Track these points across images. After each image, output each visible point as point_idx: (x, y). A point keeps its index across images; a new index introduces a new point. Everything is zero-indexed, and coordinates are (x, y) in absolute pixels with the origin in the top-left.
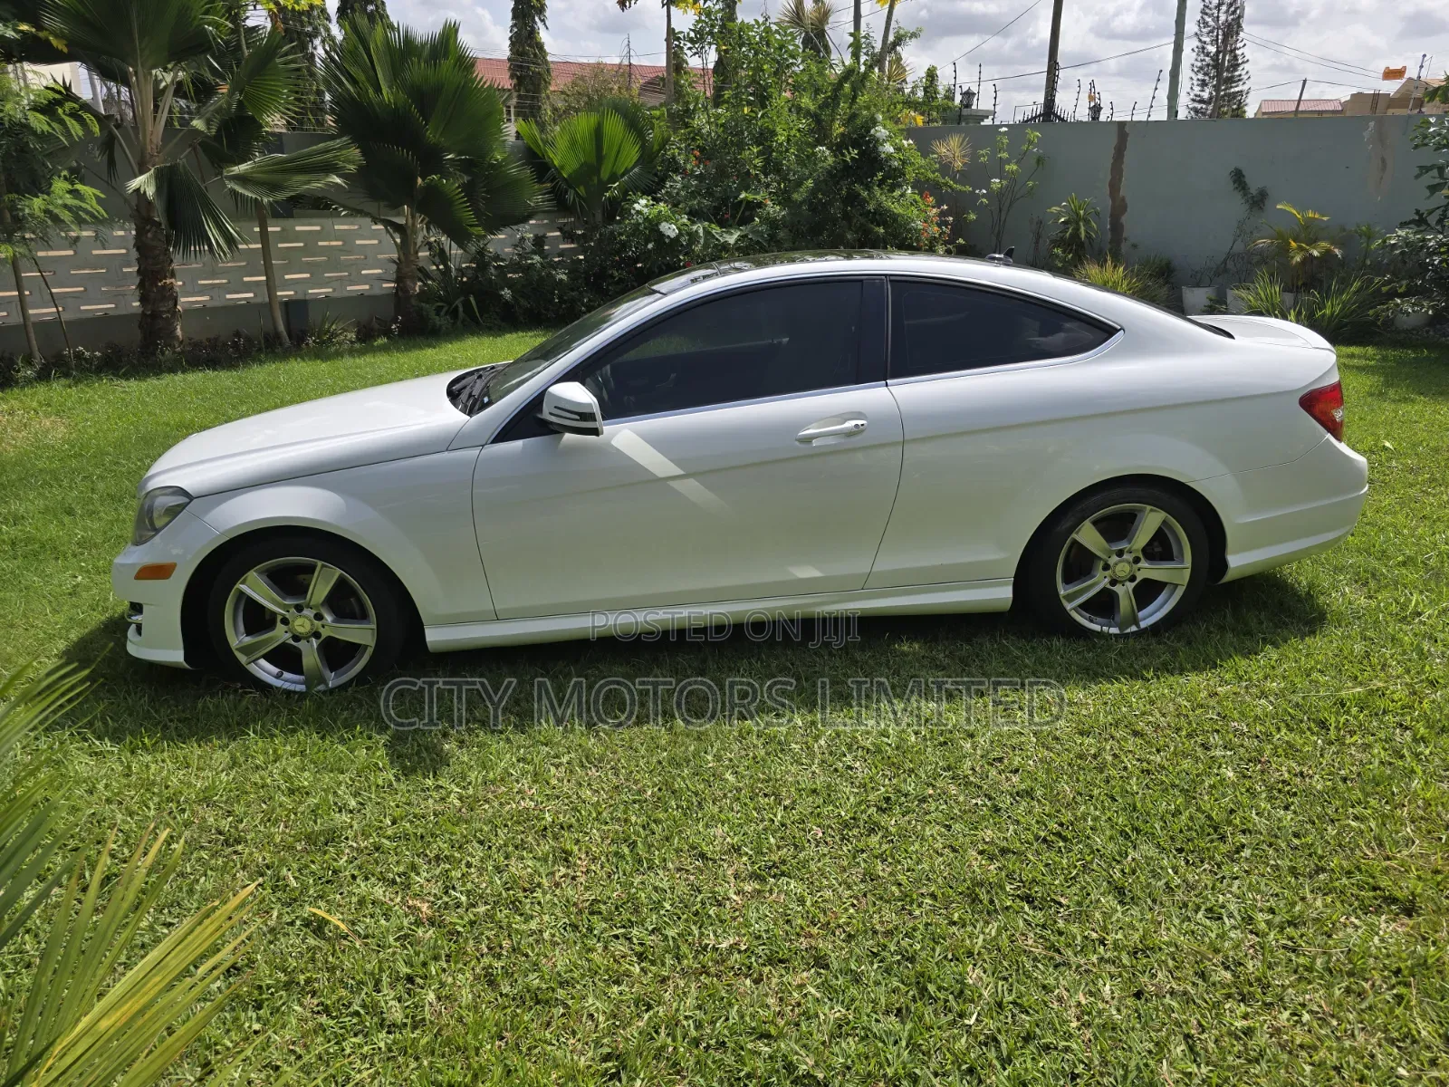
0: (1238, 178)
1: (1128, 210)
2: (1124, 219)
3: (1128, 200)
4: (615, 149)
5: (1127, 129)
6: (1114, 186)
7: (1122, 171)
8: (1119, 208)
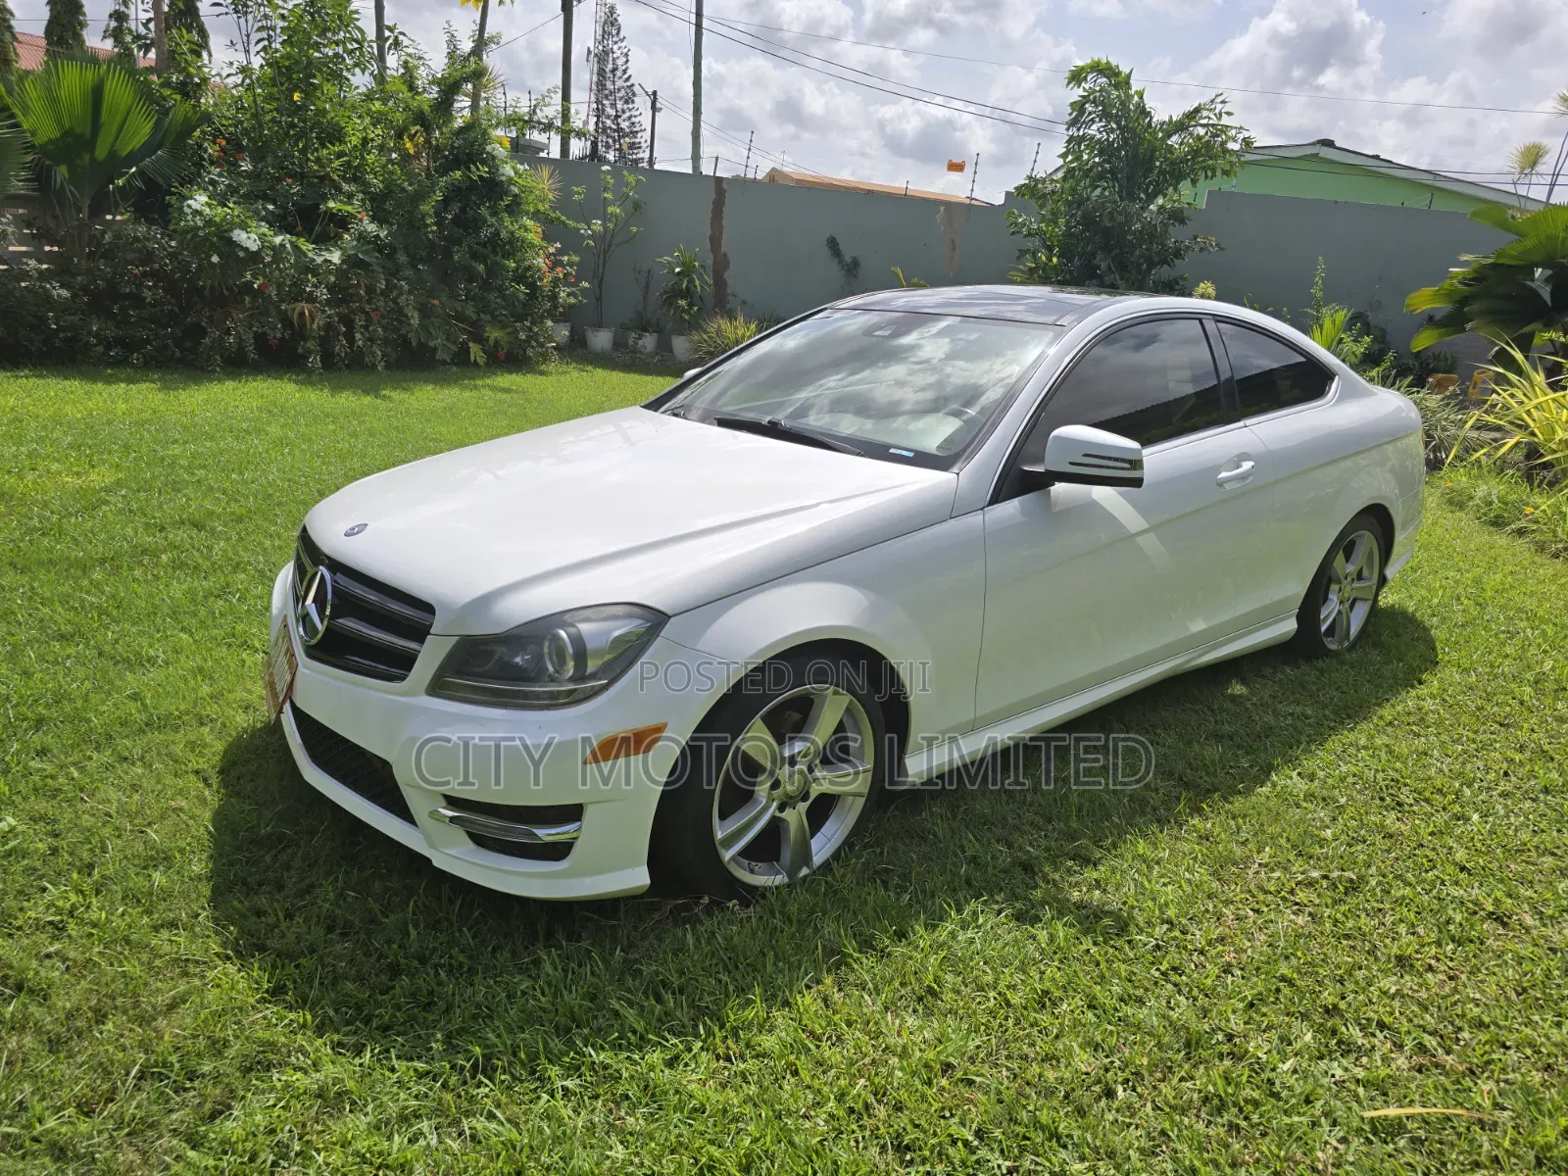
0: (833, 244)
1: (731, 266)
2: (727, 275)
3: (730, 257)
4: (119, 119)
5: (724, 185)
6: (715, 241)
7: (722, 227)
8: (721, 265)
